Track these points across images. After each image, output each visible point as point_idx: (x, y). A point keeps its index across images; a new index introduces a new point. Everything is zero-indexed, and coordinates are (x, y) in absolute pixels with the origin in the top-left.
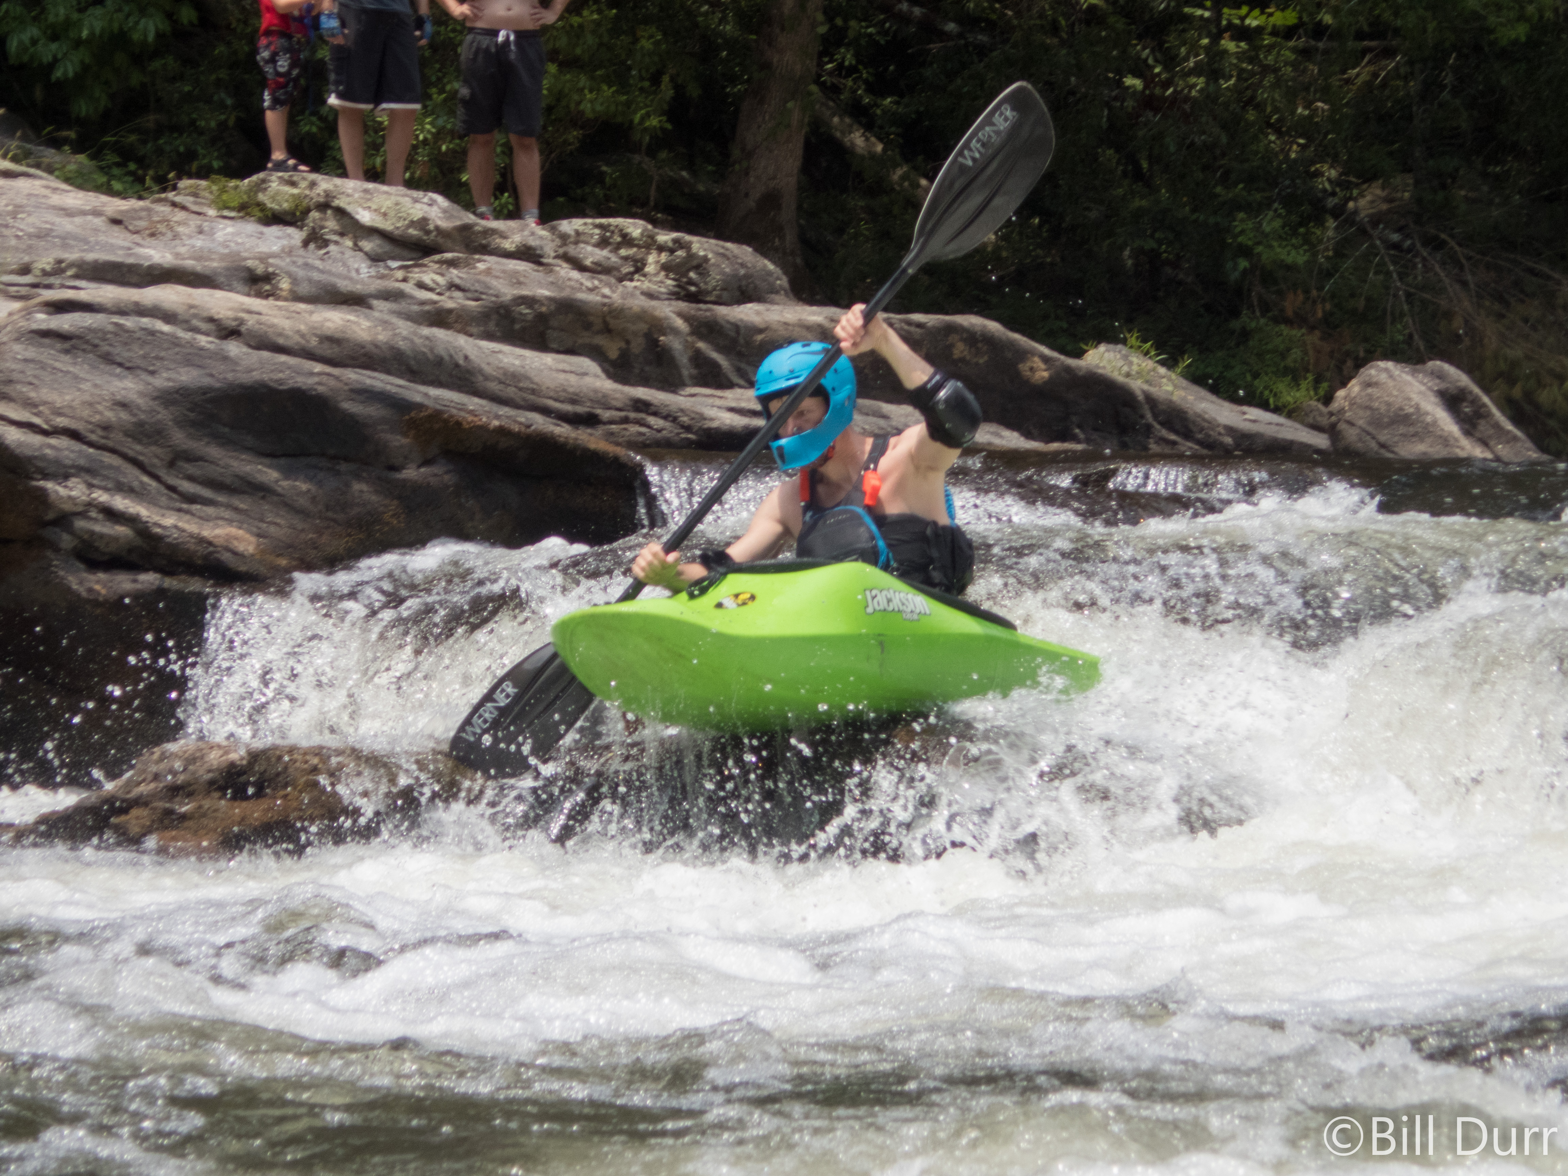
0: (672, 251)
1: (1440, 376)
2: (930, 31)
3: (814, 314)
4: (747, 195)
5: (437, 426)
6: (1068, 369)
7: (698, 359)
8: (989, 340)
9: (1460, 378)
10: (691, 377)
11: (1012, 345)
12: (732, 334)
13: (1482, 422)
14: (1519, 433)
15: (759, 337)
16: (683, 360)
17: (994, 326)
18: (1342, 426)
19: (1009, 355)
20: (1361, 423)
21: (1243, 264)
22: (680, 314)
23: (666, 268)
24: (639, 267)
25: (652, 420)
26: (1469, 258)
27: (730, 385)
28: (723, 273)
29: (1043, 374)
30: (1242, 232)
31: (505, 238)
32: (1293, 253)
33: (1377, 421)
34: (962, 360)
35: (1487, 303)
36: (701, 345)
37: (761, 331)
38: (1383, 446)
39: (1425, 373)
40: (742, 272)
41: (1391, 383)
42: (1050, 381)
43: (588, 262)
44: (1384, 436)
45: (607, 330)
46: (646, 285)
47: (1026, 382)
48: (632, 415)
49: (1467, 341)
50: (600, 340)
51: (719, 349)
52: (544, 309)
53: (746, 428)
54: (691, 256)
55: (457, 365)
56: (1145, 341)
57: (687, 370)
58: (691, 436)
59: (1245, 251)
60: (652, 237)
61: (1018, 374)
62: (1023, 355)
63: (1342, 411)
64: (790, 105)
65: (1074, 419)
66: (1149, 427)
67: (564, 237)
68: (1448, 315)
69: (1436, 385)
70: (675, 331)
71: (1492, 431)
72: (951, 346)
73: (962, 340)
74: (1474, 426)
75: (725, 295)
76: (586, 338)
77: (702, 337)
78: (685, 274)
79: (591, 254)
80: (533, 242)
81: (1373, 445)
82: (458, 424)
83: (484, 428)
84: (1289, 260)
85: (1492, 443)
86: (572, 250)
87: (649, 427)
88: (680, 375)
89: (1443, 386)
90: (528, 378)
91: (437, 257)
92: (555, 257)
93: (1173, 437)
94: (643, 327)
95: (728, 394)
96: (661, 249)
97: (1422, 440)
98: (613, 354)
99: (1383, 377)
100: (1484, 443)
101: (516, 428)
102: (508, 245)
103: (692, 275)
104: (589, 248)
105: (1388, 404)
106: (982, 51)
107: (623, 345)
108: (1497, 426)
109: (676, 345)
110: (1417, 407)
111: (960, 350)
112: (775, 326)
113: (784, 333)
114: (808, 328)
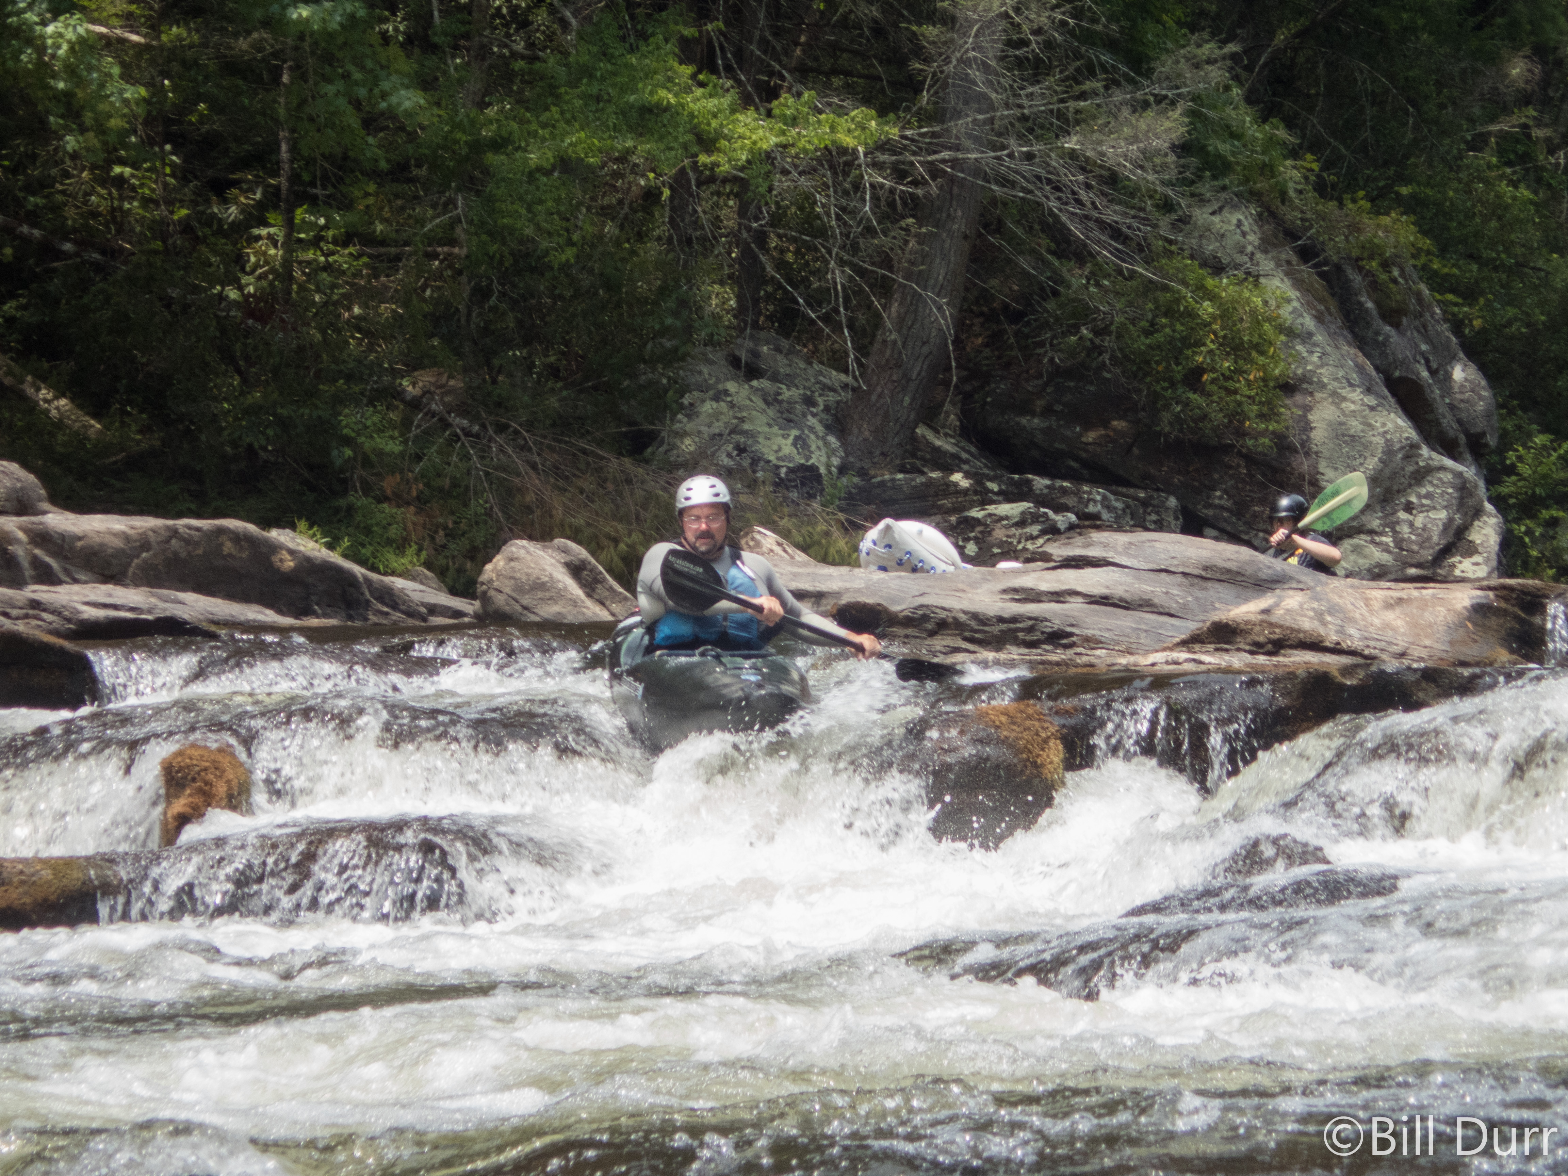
1: (565, 551)
6: (307, 559)
7: (36, 563)
8: (249, 539)
9: (582, 553)
10: (32, 577)
11: (266, 542)
12: (60, 542)
13: (599, 586)
15: (79, 544)
16: (25, 563)
17: (251, 528)
18: (492, 593)
19: (264, 550)
20: (507, 590)
21: (348, 452)
22: (21, 528)
25: (45, 615)
26: (535, 442)
27: (59, 582)
28: (6, 487)
29: (289, 564)
30: (347, 425)
32: (391, 443)
33: (520, 588)
34: (230, 555)
36: (37, 551)
37: (80, 538)
38: (525, 608)
39: (552, 548)
40: (19, 485)
41: (529, 558)
42: (294, 570)
44: (526, 600)
47: (277, 572)
48: (31, 612)
51: (51, 554)
53: (107, 618)
56: (311, 527)
57: (28, 572)
58: (74, 627)
59: (348, 441)
61: (271, 564)
62: (274, 548)
63: (491, 581)
65: (314, 598)
66: (368, 602)
69: (563, 558)
70: (18, 541)
71: (606, 594)
72: (222, 544)
73: (230, 539)
74: (593, 590)
77: (37, 545)
81: (518, 607)
84: (387, 449)
85: (608, 603)
87: (43, 620)
88: (23, 575)
89: (568, 558)
93: (386, 609)
95: (59, 589)
97: (556, 603)
99: (522, 553)
100: (603, 604)
105: (528, 575)
108: (611, 589)
109: (19, 551)
110: (551, 576)
111: (228, 547)
112: (90, 534)
113: (97, 539)
114: (115, 535)
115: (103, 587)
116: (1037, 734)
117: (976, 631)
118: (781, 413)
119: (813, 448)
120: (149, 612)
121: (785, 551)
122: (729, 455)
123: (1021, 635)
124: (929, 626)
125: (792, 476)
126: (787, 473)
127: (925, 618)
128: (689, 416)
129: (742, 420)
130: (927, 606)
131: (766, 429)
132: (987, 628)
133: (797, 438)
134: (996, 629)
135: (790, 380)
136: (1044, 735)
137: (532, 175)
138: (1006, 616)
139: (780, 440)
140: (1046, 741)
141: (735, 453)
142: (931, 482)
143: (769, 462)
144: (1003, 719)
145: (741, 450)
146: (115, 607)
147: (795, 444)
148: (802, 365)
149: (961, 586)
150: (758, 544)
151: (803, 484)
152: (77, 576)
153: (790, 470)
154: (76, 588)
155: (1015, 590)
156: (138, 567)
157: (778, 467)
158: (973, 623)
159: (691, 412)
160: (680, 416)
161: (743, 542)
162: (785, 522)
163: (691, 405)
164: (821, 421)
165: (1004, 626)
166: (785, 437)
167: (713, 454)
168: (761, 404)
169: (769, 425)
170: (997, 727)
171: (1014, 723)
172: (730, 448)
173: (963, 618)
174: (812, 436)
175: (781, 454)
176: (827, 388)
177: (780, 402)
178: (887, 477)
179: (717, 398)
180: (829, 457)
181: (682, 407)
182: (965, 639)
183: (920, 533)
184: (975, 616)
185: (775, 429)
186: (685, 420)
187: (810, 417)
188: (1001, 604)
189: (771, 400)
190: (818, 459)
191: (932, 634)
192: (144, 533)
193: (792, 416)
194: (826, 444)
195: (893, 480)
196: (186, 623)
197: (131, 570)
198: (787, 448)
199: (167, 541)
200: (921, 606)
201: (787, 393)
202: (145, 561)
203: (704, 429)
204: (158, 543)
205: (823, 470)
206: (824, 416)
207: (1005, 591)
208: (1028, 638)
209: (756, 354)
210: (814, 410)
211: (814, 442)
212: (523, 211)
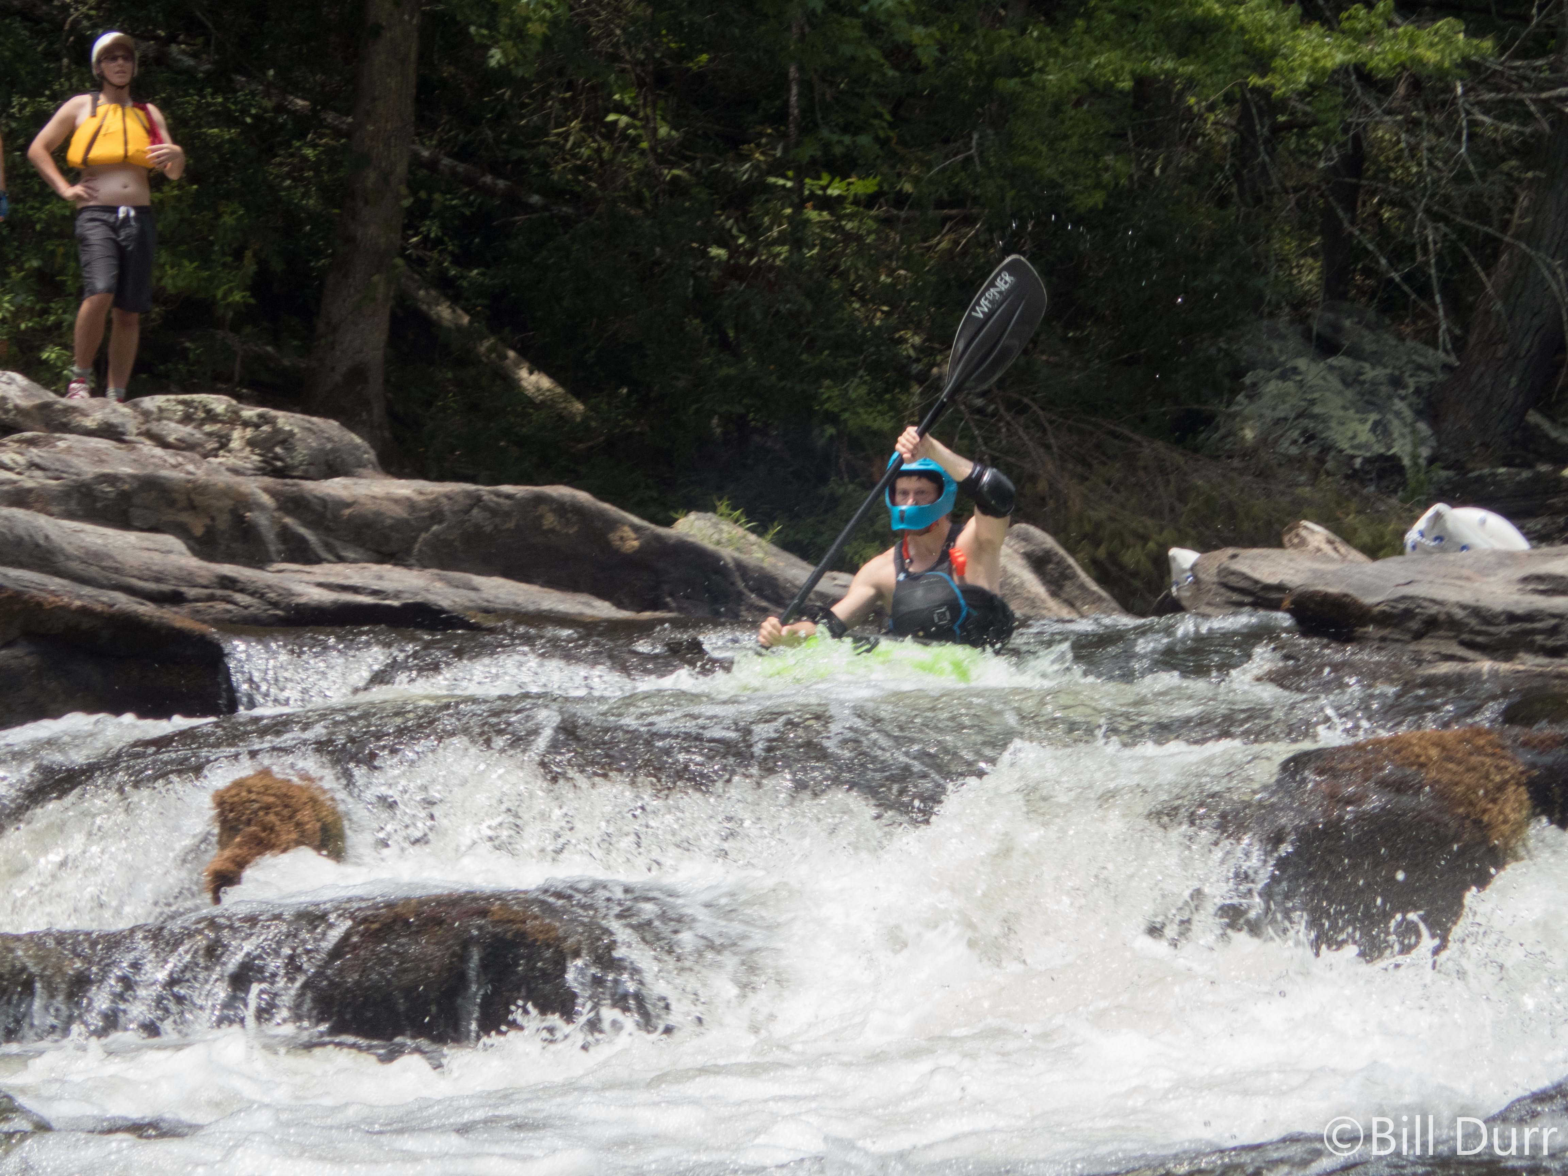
0: (257, 426)
1: (1025, 538)
2: (514, 202)
3: (402, 487)
4: (333, 369)
5: (17, 607)
6: (658, 538)
7: (285, 534)
8: (578, 510)
9: (1046, 540)
10: (279, 552)
11: (601, 515)
12: (320, 508)
13: (1068, 583)
14: (1104, 594)
15: (347, 512)
16: (270, 536)
17: (583, 496)
19: (599, 525)
21: (830, 430)
22: (266, 490)
23: (251, 443)
24: (224, 443)
25: (239, 597)
26: (1051, 422)
27: (318, 561)
28: (311, 448)
29: (633, 543)
30: (829, 399)
31: (87, 415)
32: (879, 419)
34: (552, 531)
35: (1070, 466)
36: (288, 520)
37: (348, 505)
40: (329, 446)
42: (641, 550)
43: (171, 439)
45: (192, 507)
46: (231, 461)
47: (617, 552)
48: (219, 592)
49: (1051, 504)
50: (185, 517)
51: (307, 524)
52: (126, 487)
53: (335, 603)
54: (277, 431)
55: (37, 545)
56: (735, 509)
57: (274, 546)
58: (279, 612)
59: (832, 418)
60: (236, 413)
61: (608, 544)
62: (613, 524)
64: (376, 278)
65: (666, 588)
66: (740, 594)
67: (146, 414)
68: (1033, 478)
69: (1022, 547)
70: (261, 507)
71: (1078, 592)
72: (541, 517)
73: (552, 510)
74: (1061, 587)
75: (312, 469)
76: (170, 516)
77: (289, 512)
78: (270, 450)
79: (175, 431)
80: (114, 420)
82: (39, 604)
83: (65, 608)
84: (876, 426)
85: (1078, 604)
86: (154, 427)
87: (236, 604)
88: (267, 552)
89: (1029, 548)
90: (110, 557)
91: (16, 436)
92: (138, 434)
93: (764, 604)
94: (229, 503)
96: (246, 424)
98: (199, 530)
100: (1070, 603)
101: (99, 608)
102: (90, 423)
103: (278, 450)
104: (173, 425)
106: (567, 223)
107: (207, 521)
109: (262, 520)
111: (550, 520)
112: (362, 500)
113: (372, 507)
114: (397, 501)
115: (375, 568)
116: (1487, 777)
117: (1479, 633)
118: (1363, 395)
119: (1396, 435)
120: (397, 595)
121: (1335, 549)
122: (1295, 442)
123: (1539, 638)
124: (1414, 625)
125: (1367, 467)
126: (1362, 464)
127: (1408, 614)
128: (1250, 398)
129: (1313, 402)
130: (1412, 598)
131: (1341, 413)
132: (1492, 629)
133: (1376, 424)
134: (1504, 630)
135: (1376, 359)
136: (1498, 779)
137: (1057, 109)
138: (1519, 610)
139: (1356, 426)
140: (1501, 787)
141: (1301, 440)
142: (1538, 478)
143: (1341, 451)
144: (1434, 753)
145: (1309, 437)
146: (355, 590)
147: (1373, 429)
148: (1393, 342)
149: (1465, 572)
150: (1303, 542)
151: (1380, 477)
152: (343, 554)
153: (1367, 460)
154: (339, 567)
155: (1539, 578)
156: (426, 542)
157: (1353, 457)
158: (1473, 622)
159: (1254, 392)
160: (1240, 398)
161: (1286, 539)
162: (1351, 519)
163: (1254, 385)
164: (1410, 405)
165: (1516, 627)
166: (1363, 421)
167: (1276, 441)
168: (1337, 384)
169: (1345, 408)
170: (1422, 765)
171: (1450, 759)
172: (1295, 434)
173: (1460, 614)
174: (1396, 423)
175: (1356, 442)
176: (1420, 367)
177: (1363, 383)
178: (1486, 471)
179: (1283, 377)
180: (1415, 446)
181: (1243, 387)
182: (1464, 644)
183: (1483, 522)
184: (1476, 612)
185: (1351, 412)
186: (1246, 402)
187: (1396, 401)
188: (1516, 597)
189: (1349, 380)
190: (1401, 448)
191: (1418, 636)
192: (435, 500)
193: (1374, 399)
194: (1414, 431)
195: (1494, 475)
196: (442, 611)
197: (417, 546)
198: (1364, 433)
199: (467, 511)
200: (1404, 598)
201: (1370, 373)
202: (436, 536)
203: (1268, 412)
204: (454, 513)
205: (1406, 462)
206: (1413, 399)
207: (1526, 580)
208: (1550, 643)
209: (1337, 328)
210: (1403, 392)
211: (1396, 427)
212: (1044, 149)
